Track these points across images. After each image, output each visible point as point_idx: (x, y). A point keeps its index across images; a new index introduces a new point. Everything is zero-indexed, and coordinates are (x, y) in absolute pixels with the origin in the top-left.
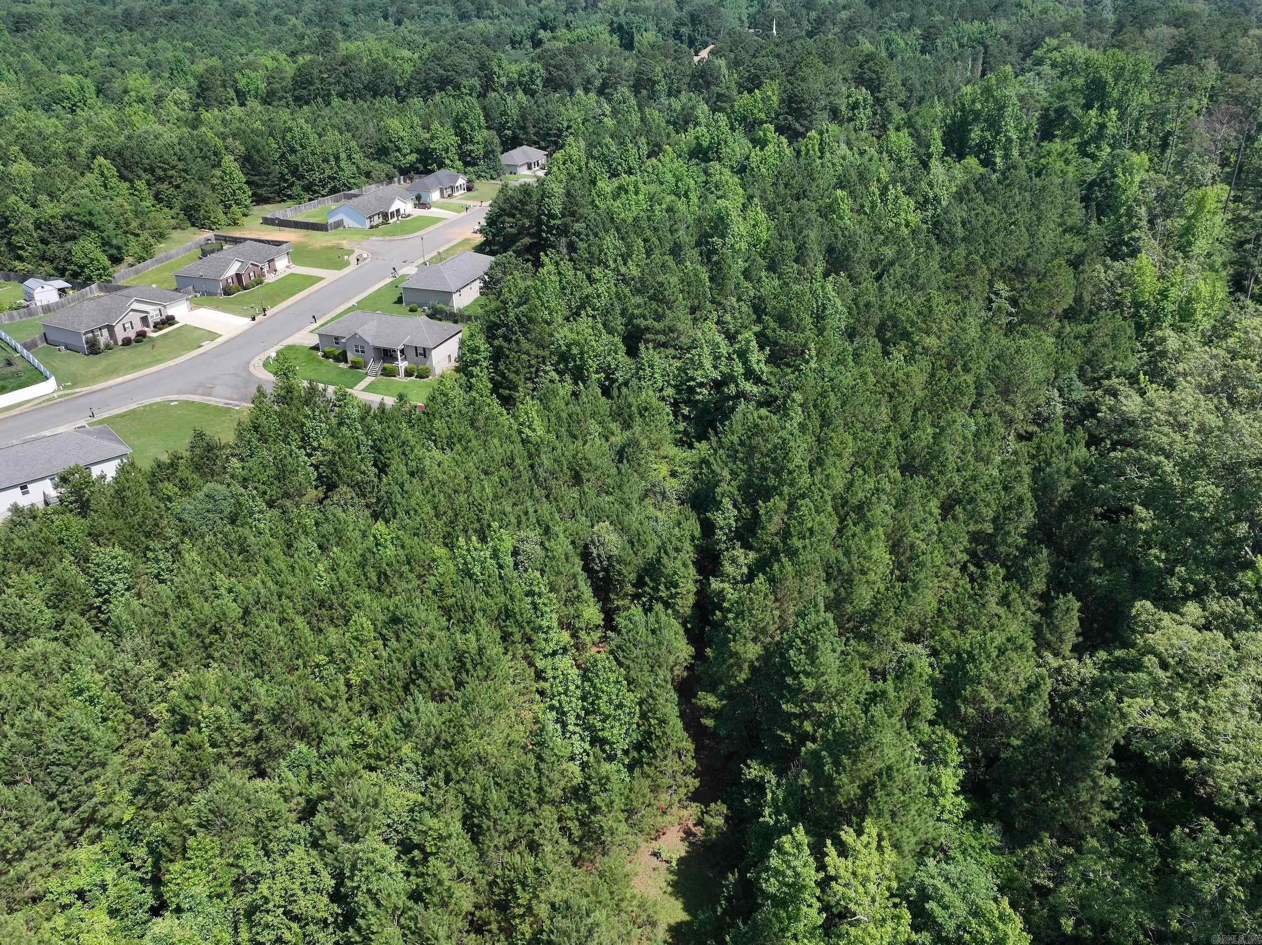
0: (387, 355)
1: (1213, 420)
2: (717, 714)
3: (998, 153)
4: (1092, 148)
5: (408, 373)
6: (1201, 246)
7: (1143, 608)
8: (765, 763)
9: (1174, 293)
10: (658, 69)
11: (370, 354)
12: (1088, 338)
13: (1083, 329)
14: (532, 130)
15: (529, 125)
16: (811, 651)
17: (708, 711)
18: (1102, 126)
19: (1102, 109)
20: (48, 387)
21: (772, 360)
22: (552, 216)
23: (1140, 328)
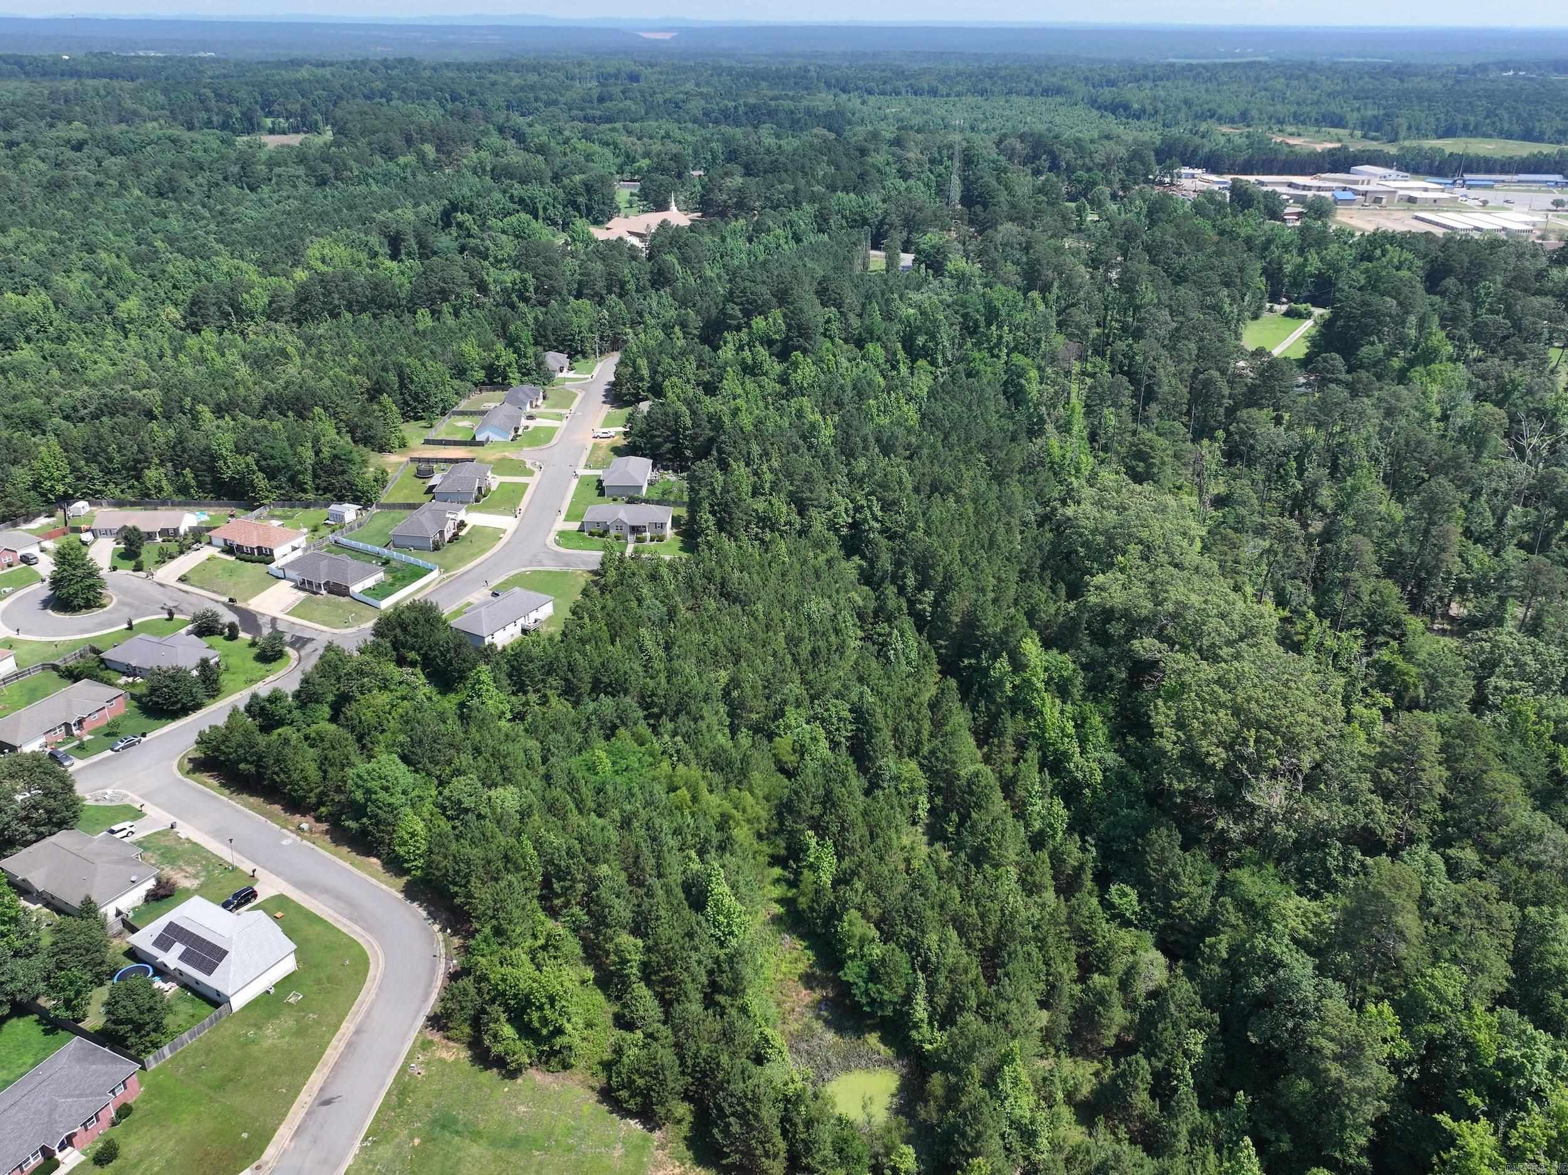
0: (635, 529)
1: (1098, 515)
2: (946, 647)
3: (940, 357)
4: (996, 351)
5: (652, 540)
6: (1075, 429)
7: (1087, 578)
8: (969, 658)
9: (1068, 455)
10: (626, 271)
11: (627, 530)
12: (1035, 482)
13: (1031, 478)
14: (552, 338)
15: (549, 333)
16: (984, 610)
17: (941, 647)
18: (1000, 337)
19: (1000, 327)
20: (435, 574)
21: (882, 509)
22: (686, 429)
23: (1055, 474)
